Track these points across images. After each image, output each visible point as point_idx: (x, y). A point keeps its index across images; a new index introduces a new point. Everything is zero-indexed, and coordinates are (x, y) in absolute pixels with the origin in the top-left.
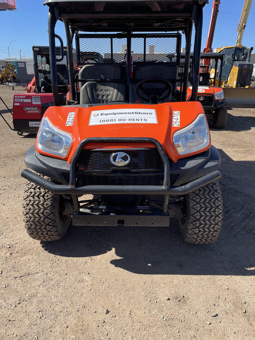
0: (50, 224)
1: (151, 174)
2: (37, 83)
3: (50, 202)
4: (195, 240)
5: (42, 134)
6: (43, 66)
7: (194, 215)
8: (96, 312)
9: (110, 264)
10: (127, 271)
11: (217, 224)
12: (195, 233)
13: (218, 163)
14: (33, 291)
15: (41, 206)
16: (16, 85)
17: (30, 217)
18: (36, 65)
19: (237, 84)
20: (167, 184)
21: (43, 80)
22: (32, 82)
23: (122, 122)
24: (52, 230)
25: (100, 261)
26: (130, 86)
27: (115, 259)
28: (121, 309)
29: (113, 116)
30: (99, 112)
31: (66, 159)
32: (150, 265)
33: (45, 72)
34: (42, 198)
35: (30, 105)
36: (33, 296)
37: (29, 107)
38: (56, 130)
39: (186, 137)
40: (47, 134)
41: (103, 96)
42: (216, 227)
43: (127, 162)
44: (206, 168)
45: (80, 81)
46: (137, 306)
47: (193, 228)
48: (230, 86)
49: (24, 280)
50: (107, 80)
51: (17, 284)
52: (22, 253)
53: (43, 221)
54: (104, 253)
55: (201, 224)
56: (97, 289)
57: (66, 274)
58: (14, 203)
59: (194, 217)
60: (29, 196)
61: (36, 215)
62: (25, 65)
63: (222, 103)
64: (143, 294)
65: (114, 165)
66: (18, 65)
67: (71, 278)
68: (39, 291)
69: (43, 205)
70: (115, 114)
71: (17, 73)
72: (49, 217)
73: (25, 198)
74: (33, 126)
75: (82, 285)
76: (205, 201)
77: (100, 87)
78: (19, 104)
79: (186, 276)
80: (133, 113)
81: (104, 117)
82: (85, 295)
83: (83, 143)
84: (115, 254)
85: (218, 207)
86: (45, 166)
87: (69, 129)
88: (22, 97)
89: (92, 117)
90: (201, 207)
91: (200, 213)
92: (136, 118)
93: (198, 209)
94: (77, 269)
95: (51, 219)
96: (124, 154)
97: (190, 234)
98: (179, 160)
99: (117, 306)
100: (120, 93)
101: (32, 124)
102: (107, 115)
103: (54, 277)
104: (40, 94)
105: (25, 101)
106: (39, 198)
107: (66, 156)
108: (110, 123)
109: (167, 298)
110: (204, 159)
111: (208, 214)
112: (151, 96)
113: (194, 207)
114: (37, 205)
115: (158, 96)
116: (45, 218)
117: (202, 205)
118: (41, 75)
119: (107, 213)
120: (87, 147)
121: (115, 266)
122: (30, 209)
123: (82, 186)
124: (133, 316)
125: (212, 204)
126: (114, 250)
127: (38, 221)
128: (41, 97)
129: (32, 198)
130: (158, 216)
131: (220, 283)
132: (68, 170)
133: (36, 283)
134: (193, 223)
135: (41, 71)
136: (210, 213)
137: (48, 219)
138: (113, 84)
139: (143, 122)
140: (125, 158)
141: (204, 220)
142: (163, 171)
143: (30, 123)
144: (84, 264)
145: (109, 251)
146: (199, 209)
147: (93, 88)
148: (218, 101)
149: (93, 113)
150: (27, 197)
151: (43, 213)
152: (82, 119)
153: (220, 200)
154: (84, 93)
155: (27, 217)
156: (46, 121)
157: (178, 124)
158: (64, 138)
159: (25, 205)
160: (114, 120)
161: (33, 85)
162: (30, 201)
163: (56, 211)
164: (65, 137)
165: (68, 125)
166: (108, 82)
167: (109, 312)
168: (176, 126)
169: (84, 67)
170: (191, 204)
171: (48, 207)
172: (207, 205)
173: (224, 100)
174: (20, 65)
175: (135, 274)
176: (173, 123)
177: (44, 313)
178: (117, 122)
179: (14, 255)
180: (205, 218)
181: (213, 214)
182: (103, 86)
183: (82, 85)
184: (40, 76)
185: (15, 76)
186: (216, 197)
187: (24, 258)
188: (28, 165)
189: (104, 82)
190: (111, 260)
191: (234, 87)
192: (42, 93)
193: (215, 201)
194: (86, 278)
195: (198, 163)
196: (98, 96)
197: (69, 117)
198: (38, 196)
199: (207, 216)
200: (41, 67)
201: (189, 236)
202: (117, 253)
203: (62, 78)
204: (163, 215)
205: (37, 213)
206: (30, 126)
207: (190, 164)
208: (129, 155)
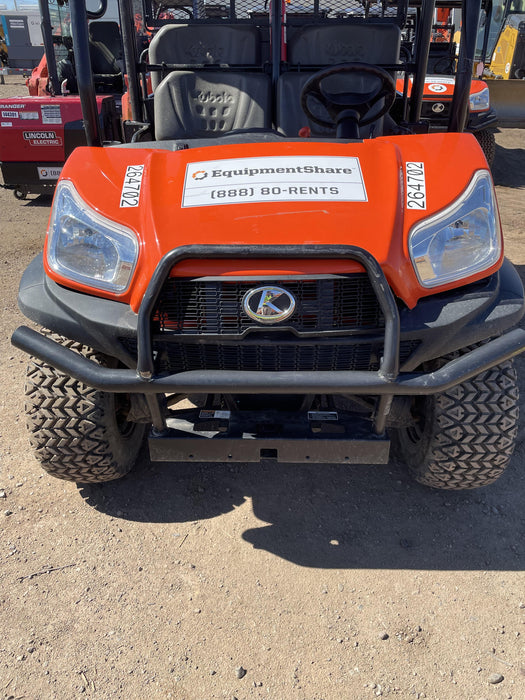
0: (96, 451)
1: (348, 342)
2: (50, 70)
3: (93, 399)
4: (441, 484)
5: (58, 230)
6: (64, 25)
7: (447, 432)
8: (214, 673)
9: (242, 542)
10: (282, 560)
11: (502, 452)
12: (446, 471)
13: (519, 306)
14: (63, 616)
15: (70, 412)
16: (10, 73)
17: (46, 438)
18: (47, 26)
19: (513, 70)
20: (391, 369)
21: (64, 61)
22: (40, 67)
23: (271, 198)
24: (101, 464)
25: (219, 531)
26: (281, 81)
27: (253, 526)
28: (274, 665)
29: (245, 178)
30: (209, 166)
31: (125, 300)
32: (334, 542)
33: (67, 42)
34: (70, 392)
35: (36, 126)
36: (66, 628)
37: (35, 130)
38: (94, 217)
39: (441, 239)
40: (70, 230)
41: (211, 110)
42: (498, 458)
43: (287, 313)
44: (489, 322)
45: (153, 68)
46: (311, 656)
47: (441, 462)
48: (497, 74)
49: (41, 585)
50: (222, 65)
51: (23, 597)
52: (34, 512)
53: (79, 446)
54: (225, 512)
55: (462, 453)
56: (215, 610)
57: (141, 569)
58: (11, 377)
59: (446, 435)
60: (39, 385)
61: (59, 432)
62: (26, 24)
63: (485, 118)
64: (323, 621)
65: (251, 321)
66: (9, 24)
67: (152, 578)
68: (77, 615)
69: (74, 408)
70: (251, 174)
71: (8, 44)
72: (92, 436)
73: (28, 390)
74: (47, 178)
75: (179, 597)
76: (477, 398)
77: (204, 86)
78: (10, 125)
79: (422, 572)
80: (299, 169)
81: (223, 183)
82: (186, 626)
83: (170, 260)
84: (252, 514)
85: (507, 412)
86: (74, 319)
87: (129, 218)
88: (18, 106)
89: (189, 182)
90: (467, 414)
91: (462, 428)
92: (308, 186)
93: (459, 419)
94: (166, 554)
95: (97, 440)
96: (279, 292)
97: (433, 473)
98: (422, 300)
99: (264, 658)
100: (253, 103)
101: (44, 173)
102: (230, 175)
103: (112, 578)
104: (58, 99)
105: (25, 116)
106: (64, 391)
107: (127, 291)
108: (238, 199)
109: (382, 635)
110: (486, 299)
111: (482, 429)
112: (341, 115)
113: (448, 413)
114: (61, 408)
115: (359, 116)
116: (82, 440)
117: (470, 408)
118: (59, 49)
119: (235, 433)
120: (181, 272)
121: (255, 547)
122: (44, 418)
123: (172, 373)
124: (302, 683)
125: (495, 407)
126: (249, 501)
127: (66, 446)
128: (62, 105)
129: (46, 392)
130: (362, 442)
131: (502, 591)
132: (132, 331)
133: (71, 594)
134: (444, 450)
135: (58, 40)
136: (487, 428)
137: (91, 442)
138: (236, 77)
139: (328, 197)
140: (282, 303)
141: (470, 445)
142: (382, 334)
143: (40, 169)
144: (180, 540)
145: (238, 505)
146: (461, 417)
147: (187, 88)
148: (475, 113)
149: (193, 168)
150: (35, 389)
151: (76, 428)
152: (164, 186)
153: (514, 395)
154: (163, 102)
155: (37, 436)
156: (68, 193)
157: (420, 202)
158: (117, 244)
159: (30, 408)
160: (249, 192)
161: (44, 74)
162: (43, 398)
163: (109, 421)
164: (121, 239)
165: (126, 205)
166: (225, 70)
167: (245, 671)
168: (415, 207)
169: (162, 30)
170: (441, 405)
171: (90, 412)
172: (482, 408)
173: (489, 111)
174: (16, 25)
175: (302, 568)
176: (409, 199)
177: (91, 676)
178: (258, 197)
179: (17, 517)
180: (474, 440)
181: (495, 429)
182: (211, 84)
183: (159, 81)
184: (57, 53)
185: (6, 51)
186: (505, 387)
187: (40, 525)
188: (29, 312)
189: (212, 72)
190: (243, 530)
191: (506, 78)
192: (62, 97)
193: (501, 397)
194: (188, 578)
195: (470, 310)
196: (199, 109)
197: (127, 179)
198: (61, 387)
199: (479, 435)
200: (59, 30)
201: (428, 475)
202: (258, 512)
203: (110, 56)
204: (374, 439)
205: (63, 428)
206: (41, 177)
207: (453, 312)
208: (294, 293)
